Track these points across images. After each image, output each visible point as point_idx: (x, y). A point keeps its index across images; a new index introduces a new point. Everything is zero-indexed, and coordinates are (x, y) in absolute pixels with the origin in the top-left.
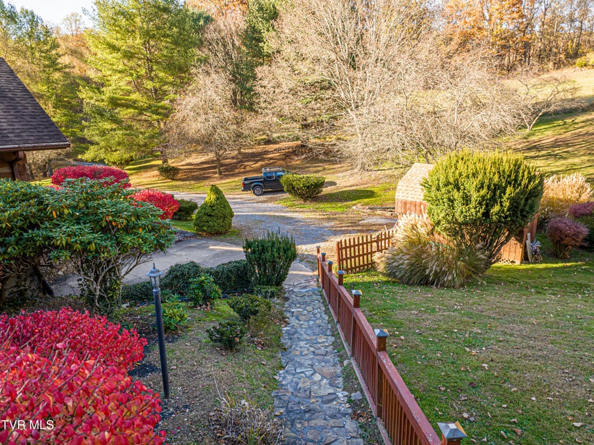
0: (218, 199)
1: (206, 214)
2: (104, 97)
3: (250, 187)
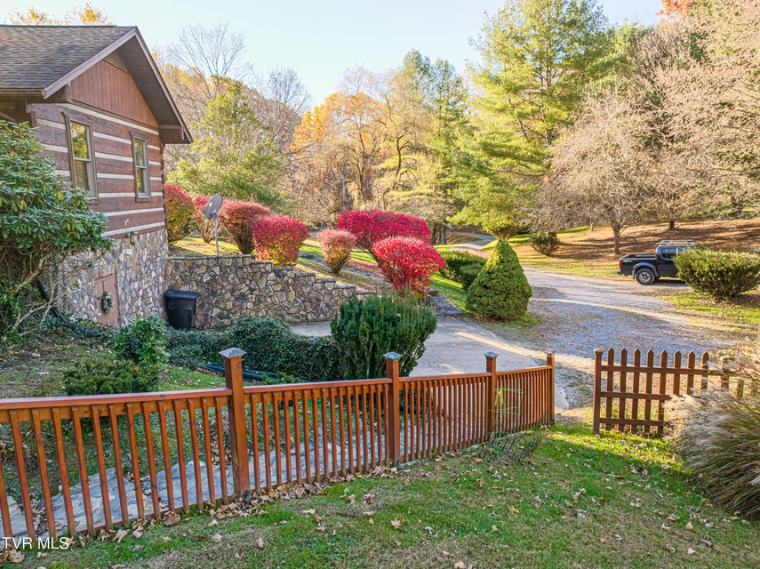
0: (502, 262)
1: (480, 284)
2: (475, 144)
3: (632, 269)
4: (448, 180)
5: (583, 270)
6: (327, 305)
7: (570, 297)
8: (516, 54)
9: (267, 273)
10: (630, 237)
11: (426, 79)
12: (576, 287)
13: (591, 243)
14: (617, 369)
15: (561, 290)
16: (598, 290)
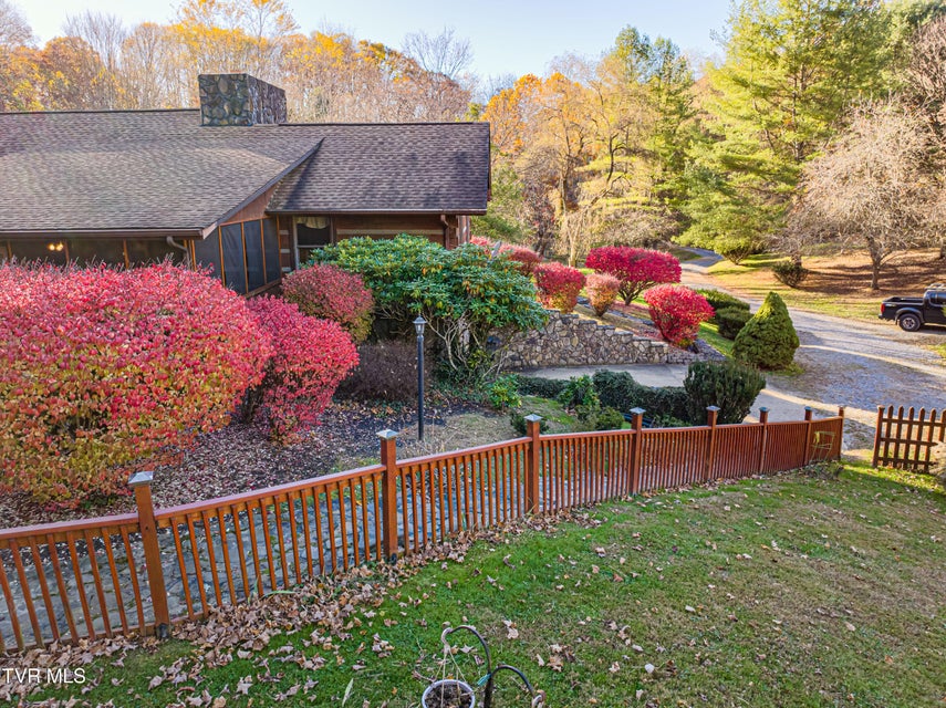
0: (773, 314)
1: (750, 334)
2: (714, 156)
3: (895, 314)
4: (666, 186)
5: (836, 308)
6: (606, 350)
7: (828, 343)
8: (767, 53)
9: (555, 320)
10: (890, 266)
11: (643, 63)
12: (832, 331)
13: (841, 272)
14: (895, 421)
15: (817, 334)
16: (857, 335)
